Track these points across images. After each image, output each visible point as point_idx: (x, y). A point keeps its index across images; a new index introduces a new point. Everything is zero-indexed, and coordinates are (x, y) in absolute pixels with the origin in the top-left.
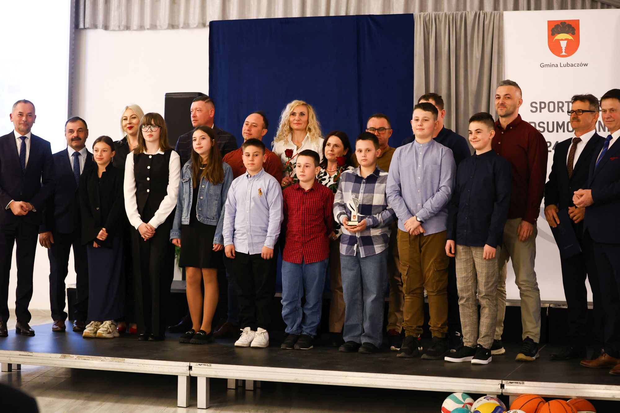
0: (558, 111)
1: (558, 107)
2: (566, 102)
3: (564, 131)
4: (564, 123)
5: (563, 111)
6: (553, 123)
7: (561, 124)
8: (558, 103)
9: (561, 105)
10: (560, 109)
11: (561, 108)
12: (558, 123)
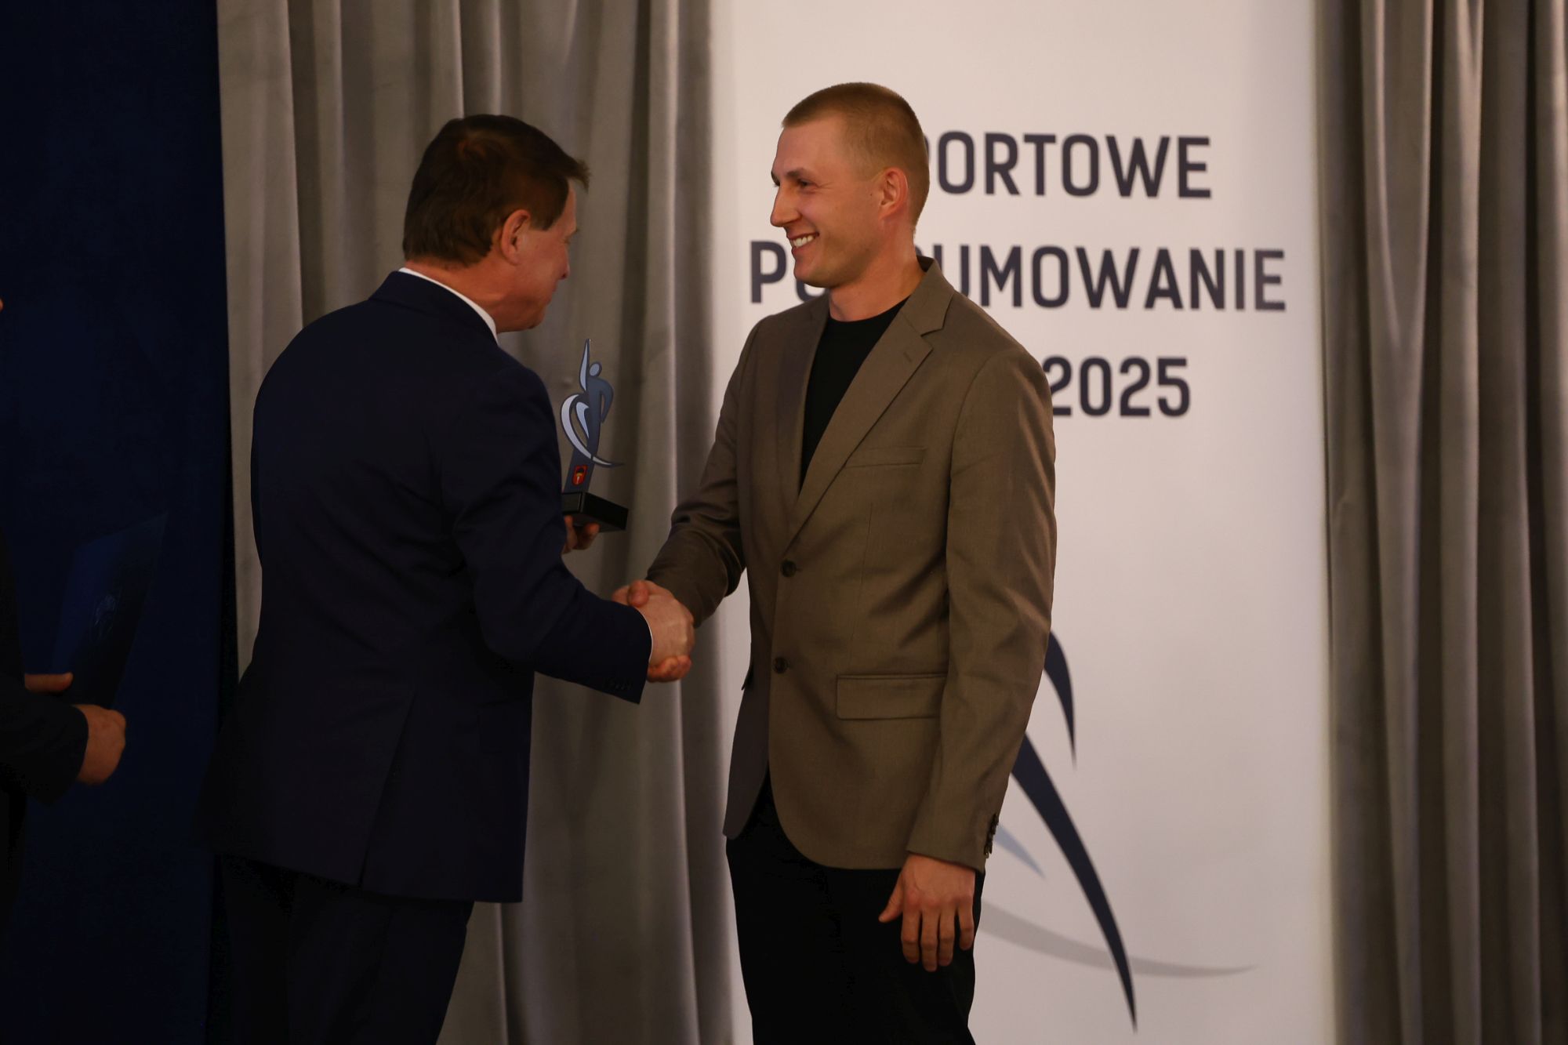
0: (990, 189)
1: (991, 167)
2: (1029, 138)
3: (1017, 301)
4: (1016, 253)
5: (1013, 189)
6: (965, 251)
7: (1001, 259)
8: (991, 139)
9: (1001, 153)
10: (998, 179)
11: (1005, 170)
12: (986, 253)
